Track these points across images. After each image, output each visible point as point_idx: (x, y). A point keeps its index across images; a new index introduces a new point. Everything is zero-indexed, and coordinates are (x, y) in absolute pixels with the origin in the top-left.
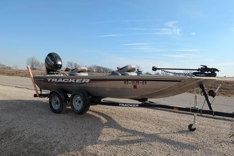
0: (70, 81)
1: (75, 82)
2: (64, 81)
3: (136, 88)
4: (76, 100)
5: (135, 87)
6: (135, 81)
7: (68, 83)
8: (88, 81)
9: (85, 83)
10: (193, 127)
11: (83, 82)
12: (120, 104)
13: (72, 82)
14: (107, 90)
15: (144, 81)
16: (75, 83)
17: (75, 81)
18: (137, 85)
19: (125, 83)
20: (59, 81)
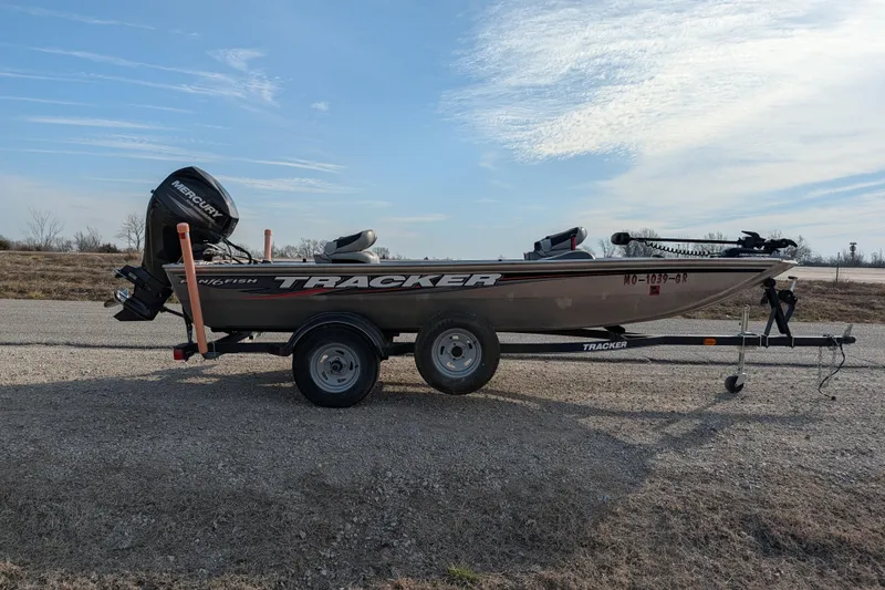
0: (408, 284)
1: (431, 285)
2: (376, 283)
3: (658, 293)
4: (443, 348)
5: (655, 290)
6: (657, 275)
7: (400, 289)
8: (492, 279)
9: (478, 286)
10: (738, 383)
11: (471, 283)
12: (586, 346)
13: (417, 286)
14: (560, 303)
15: (682, 274)
16: (434, 288)
17: (435, 281)
18: (661, 284)
19: (627, 280)
20: (349, 283)
